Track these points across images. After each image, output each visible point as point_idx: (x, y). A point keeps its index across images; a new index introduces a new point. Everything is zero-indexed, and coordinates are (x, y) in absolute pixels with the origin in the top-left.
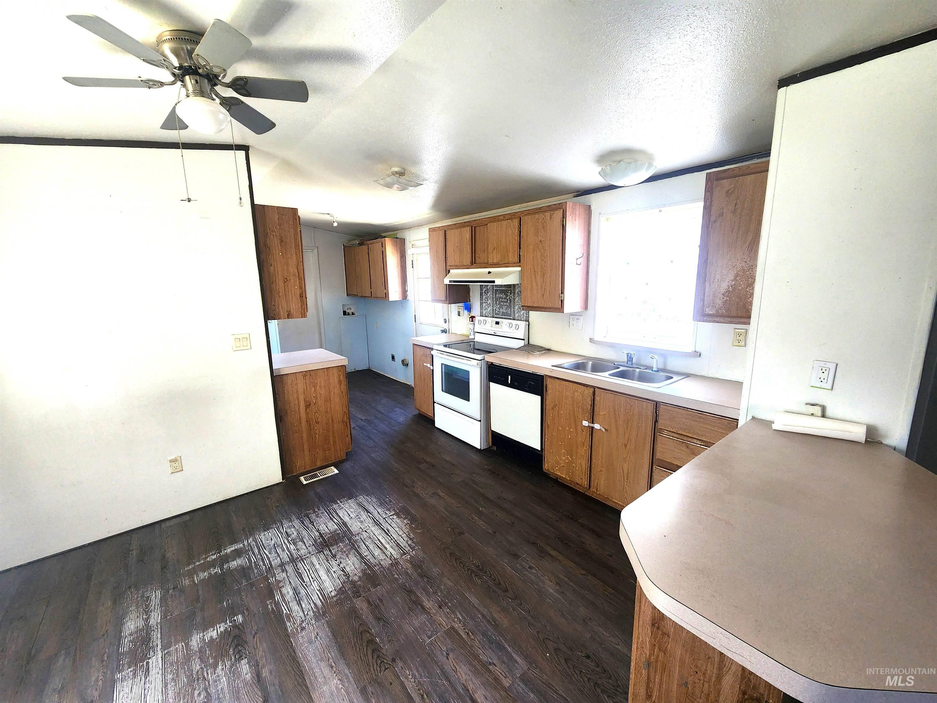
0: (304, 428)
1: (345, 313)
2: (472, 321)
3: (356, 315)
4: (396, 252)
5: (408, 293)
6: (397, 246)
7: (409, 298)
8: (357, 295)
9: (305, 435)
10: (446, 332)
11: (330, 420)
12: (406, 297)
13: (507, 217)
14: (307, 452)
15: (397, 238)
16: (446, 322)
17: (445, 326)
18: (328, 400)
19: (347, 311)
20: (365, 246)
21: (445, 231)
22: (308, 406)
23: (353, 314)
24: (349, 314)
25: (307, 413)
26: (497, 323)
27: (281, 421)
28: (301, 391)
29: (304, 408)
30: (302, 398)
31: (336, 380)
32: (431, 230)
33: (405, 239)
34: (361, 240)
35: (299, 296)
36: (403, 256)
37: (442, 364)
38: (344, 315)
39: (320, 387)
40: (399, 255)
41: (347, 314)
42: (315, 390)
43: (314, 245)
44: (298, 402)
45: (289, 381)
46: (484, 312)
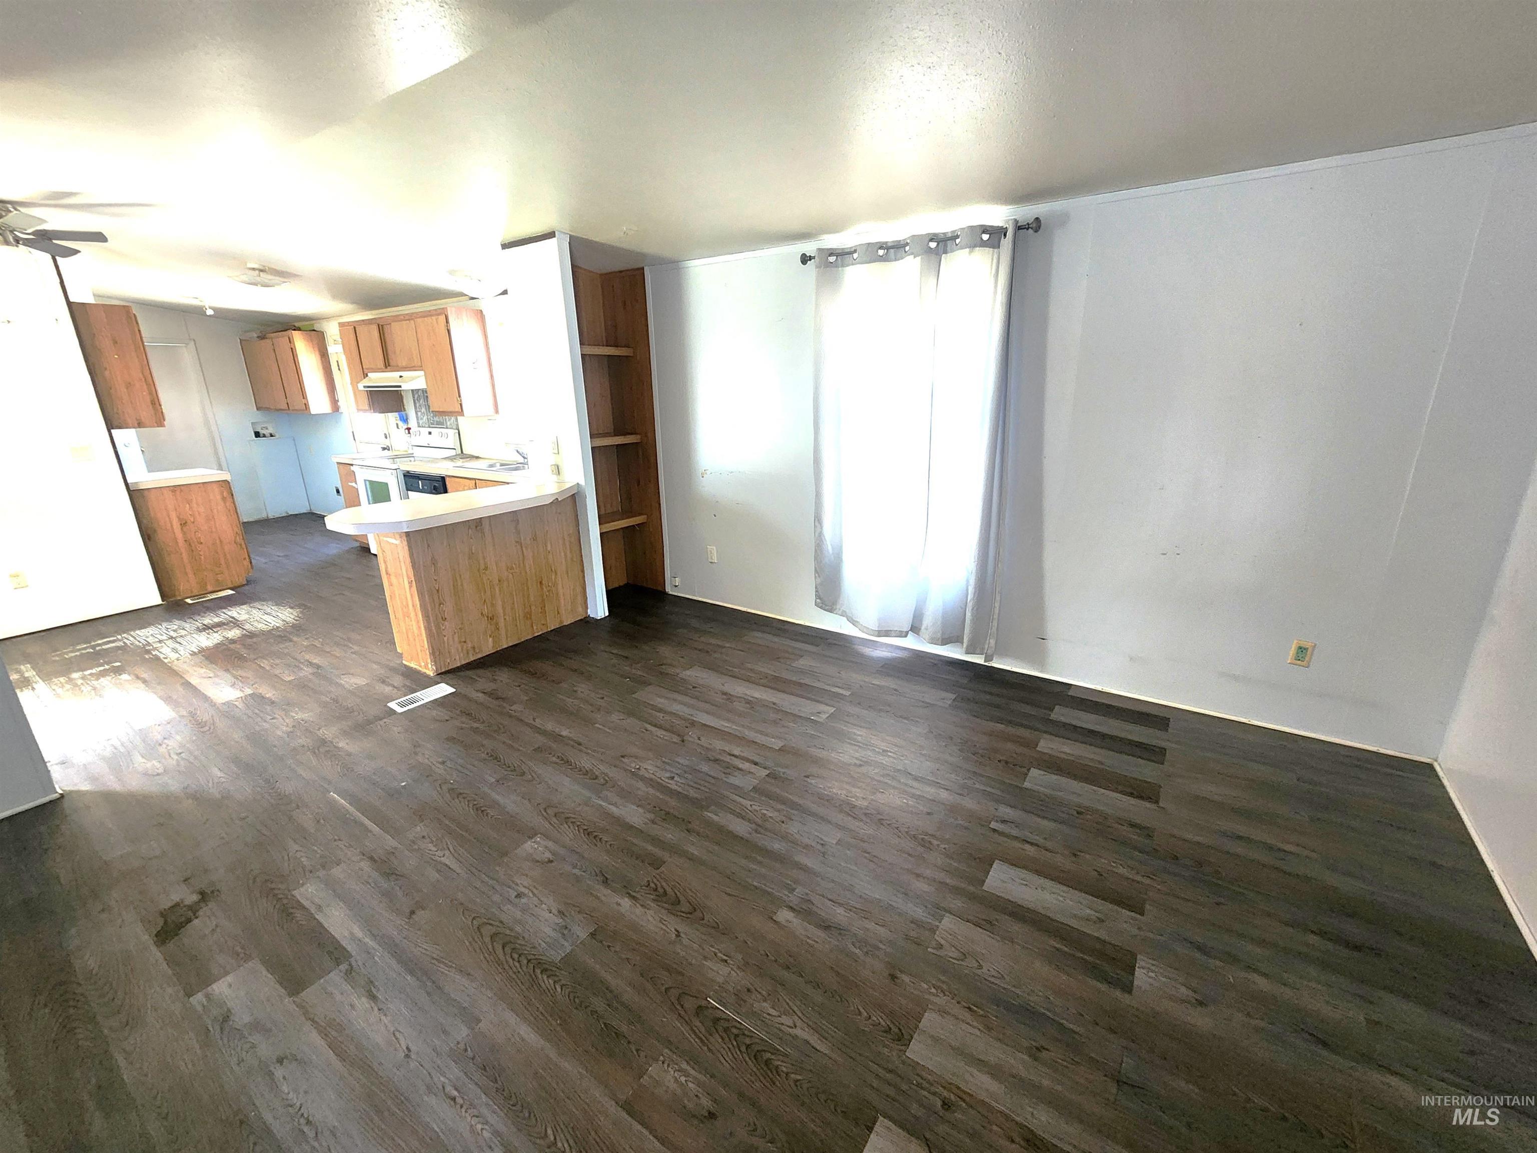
0: (183, 550)
1: (257, 434)
2: (409, 433)
3: (277, 436)
4: (313, 350)
5: (340, 403)
6: (312, 340)
7: (341, 410)
8: (273, 409)
9: (185, 556)
10: (389, 450)
11: (218, 541)
12: (338, 408)
13: (407, 317)
14: (191, 575)
15: (314, 330)
16: (386, 437)
17: (387, 443)
18: (210, 518)
19: (262, 432)
20: (269, 340)
21: (355, 328)
22: (184, 524)
23: (272, 436)
24: (264, 436)
25: (184, 533)
26: (430, 433)
27: (149, 539)
28: (171, 507)
29: (179, 527)
30: (173, 515)
31: (219, 497)
32: (341, 325)
33: (323, 333)
34: (262, 331)
35: (150, 404)
36: (324, 355)
37: (365, 480)
38: (256, 436)
39: (198, 504)
40: (318, 353)
41: (261, 435)
42: (191, 508)
43: (187, 337)
44: (170, 519)
45: (152, 496)
46: (421, 422)
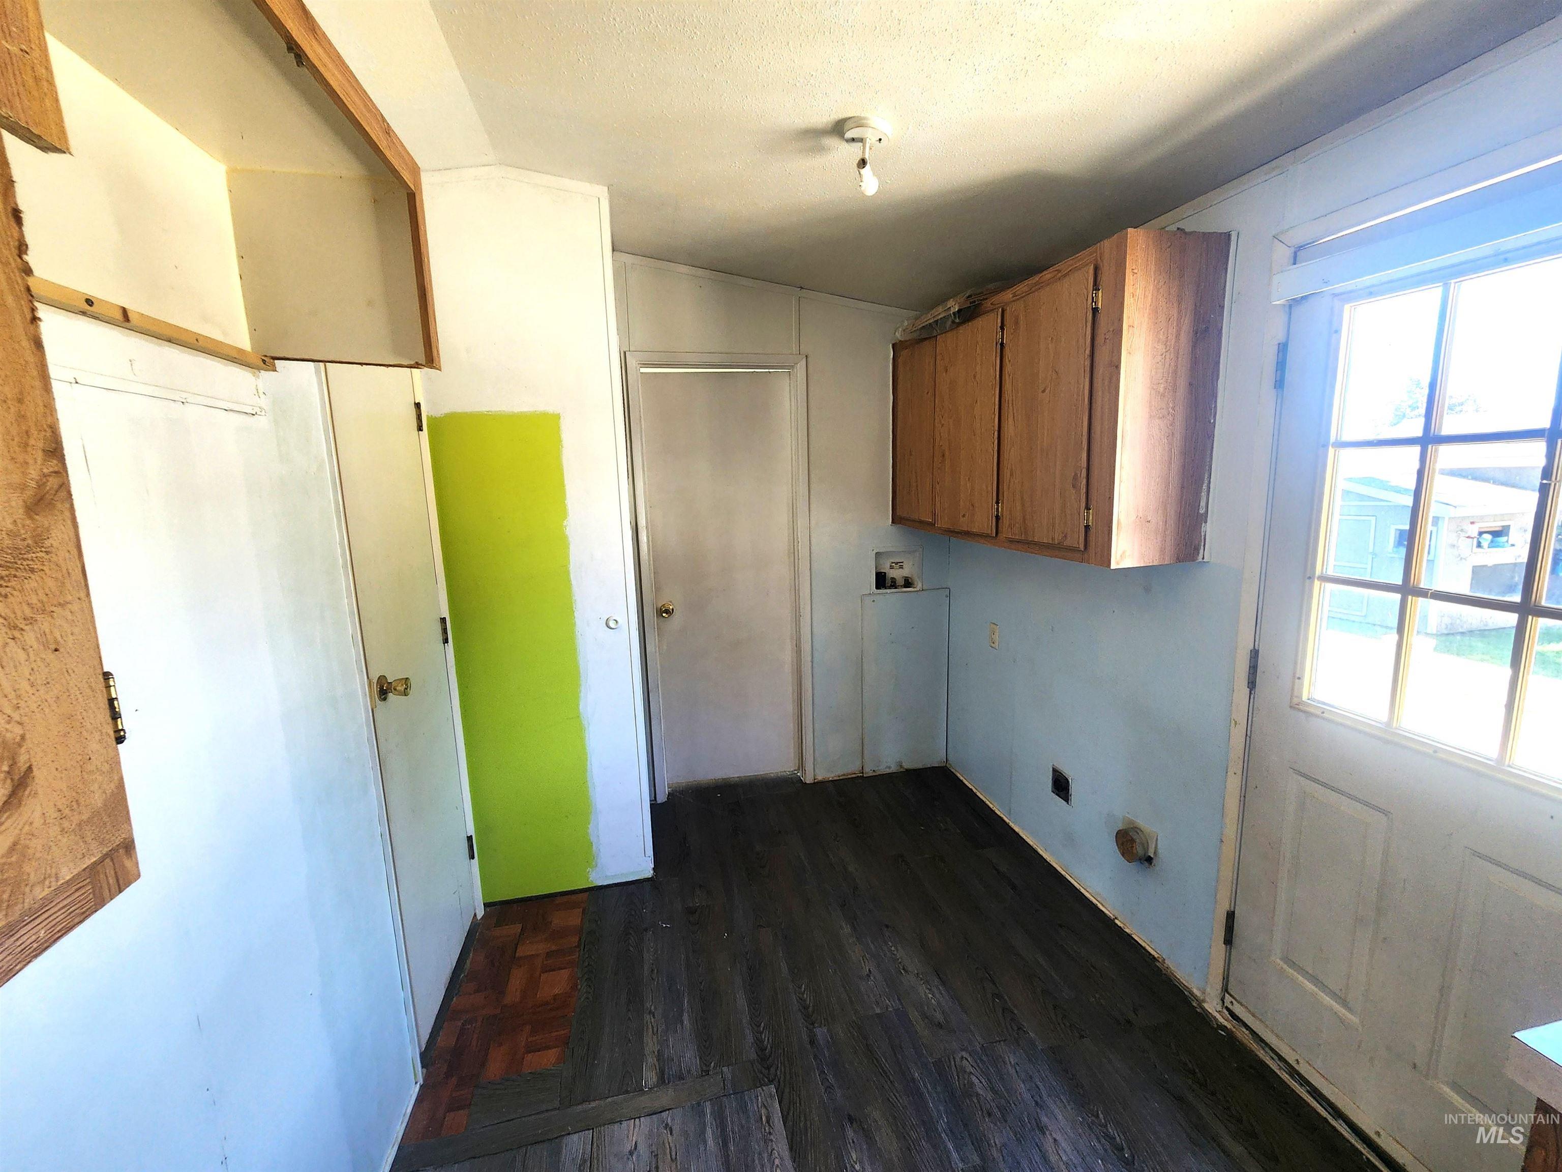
1: (881, 581)
3: (919, 586)
4: (1175, 312)
5: (1210, 529)
6: (1181, 276)
7: (1211, 551)
8: (932, 524)
12: (1197, 549)
19: (890, 574)
20: (992, 315)
23: (908, 583)
24: (894, 585)
33: (1228, 235)
34: (970, 296)
36: (1207, 329)
38: (878, 587)
40: (1187, 322)
41: (888, 583)
43: (795, 350)
